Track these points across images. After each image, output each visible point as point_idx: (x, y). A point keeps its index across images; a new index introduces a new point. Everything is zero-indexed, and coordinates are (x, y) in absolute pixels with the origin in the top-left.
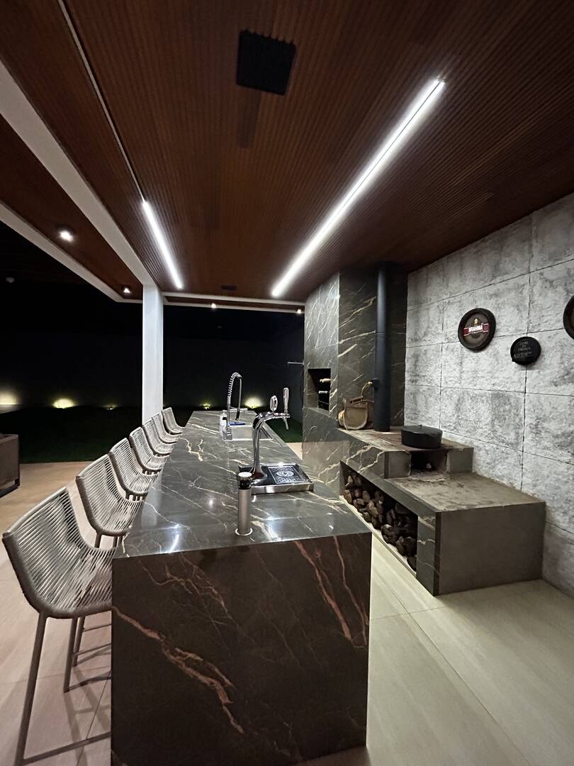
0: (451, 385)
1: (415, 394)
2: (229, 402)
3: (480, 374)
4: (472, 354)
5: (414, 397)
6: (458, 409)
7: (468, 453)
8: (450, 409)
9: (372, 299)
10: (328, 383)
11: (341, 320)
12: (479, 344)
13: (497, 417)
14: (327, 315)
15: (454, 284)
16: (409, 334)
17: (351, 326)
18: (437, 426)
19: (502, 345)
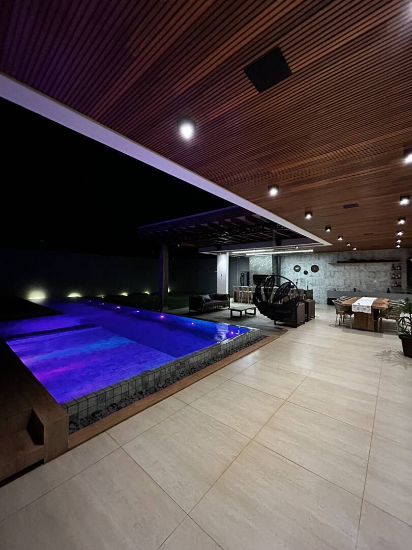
3: (299, 276)
4: (297, 273)
15: (292, 260)
19: (302, 271)
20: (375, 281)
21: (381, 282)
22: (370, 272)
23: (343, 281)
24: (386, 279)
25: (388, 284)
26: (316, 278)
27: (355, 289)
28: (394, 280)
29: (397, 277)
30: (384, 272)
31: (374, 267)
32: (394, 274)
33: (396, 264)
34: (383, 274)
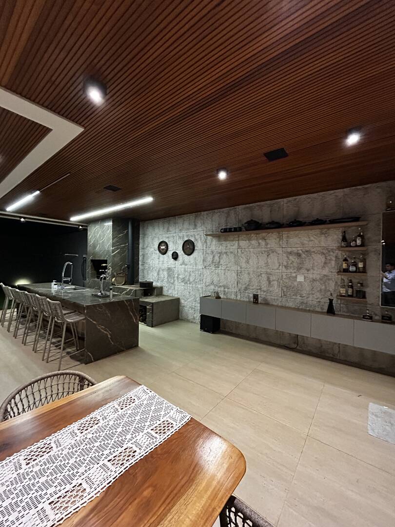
0: (156, 266)
1: (143, 270)
2: (63, 275)
3: (165, 262)
4: (162, 256)
5: (143, 271)
6: (158, 274)
7: (161, 288)
8: (156, 274)
9: (126, 231)
10: (106, 266)
11: (113, 239)
12: (164, 252)
13: (169, 276)
14: (104, 235)
15: (157, 231)
16: (141, 246)
17: (117, 242)
18: (152, 280)
19: (170, 253)
20: (300, 278)
21: (314, 280)
22: (290, 253)
23: (234, 275)
24: (326, 272)
25: (332, 286)
26: (189, 268)
27: (256, 297)
28: (346, 277)
29: (352, 268)
30: (323, 253)
31: (300, 239)
32: (345, 260)
33: (353, 228)
34: (319, 259)
